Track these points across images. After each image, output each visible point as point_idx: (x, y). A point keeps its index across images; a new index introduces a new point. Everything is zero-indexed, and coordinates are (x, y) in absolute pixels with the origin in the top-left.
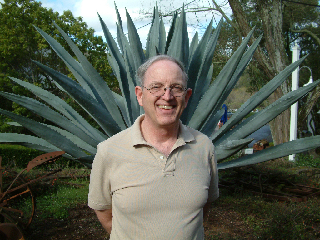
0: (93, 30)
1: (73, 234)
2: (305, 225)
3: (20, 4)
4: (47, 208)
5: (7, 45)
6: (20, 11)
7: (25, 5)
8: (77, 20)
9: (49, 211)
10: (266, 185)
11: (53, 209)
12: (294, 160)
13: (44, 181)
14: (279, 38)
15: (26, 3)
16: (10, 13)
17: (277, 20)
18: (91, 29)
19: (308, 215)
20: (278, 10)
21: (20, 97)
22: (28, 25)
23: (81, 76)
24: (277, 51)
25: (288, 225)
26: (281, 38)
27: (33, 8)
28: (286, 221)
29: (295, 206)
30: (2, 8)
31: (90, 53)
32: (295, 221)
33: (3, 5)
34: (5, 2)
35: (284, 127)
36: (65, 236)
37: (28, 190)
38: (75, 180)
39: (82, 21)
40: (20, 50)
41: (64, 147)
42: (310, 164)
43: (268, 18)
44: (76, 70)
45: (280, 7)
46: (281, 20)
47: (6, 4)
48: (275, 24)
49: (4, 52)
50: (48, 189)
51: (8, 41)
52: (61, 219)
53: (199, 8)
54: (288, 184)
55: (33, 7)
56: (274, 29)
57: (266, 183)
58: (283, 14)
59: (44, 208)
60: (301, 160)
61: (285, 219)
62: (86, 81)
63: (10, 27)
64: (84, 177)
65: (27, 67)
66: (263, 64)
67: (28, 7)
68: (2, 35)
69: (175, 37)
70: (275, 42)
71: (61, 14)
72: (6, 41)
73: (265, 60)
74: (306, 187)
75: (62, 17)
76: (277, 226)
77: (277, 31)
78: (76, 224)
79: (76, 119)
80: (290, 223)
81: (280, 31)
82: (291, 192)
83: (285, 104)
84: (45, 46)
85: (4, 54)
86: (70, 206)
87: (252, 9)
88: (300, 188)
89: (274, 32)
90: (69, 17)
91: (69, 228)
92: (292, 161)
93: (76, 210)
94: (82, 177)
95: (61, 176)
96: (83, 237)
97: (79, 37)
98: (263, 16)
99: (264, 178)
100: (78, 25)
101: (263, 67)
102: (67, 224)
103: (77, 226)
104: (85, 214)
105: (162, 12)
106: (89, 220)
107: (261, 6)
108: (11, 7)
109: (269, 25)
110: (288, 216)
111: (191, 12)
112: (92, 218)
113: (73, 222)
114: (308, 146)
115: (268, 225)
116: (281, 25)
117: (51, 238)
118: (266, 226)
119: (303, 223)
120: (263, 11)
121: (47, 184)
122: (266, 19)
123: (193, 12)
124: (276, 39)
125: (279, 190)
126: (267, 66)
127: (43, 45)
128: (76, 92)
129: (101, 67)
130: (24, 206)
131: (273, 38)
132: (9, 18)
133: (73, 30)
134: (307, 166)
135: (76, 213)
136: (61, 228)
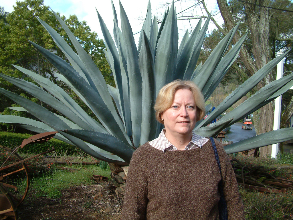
0: (96, 34)
1: (63, 212)
2: (284, 213)
3: (31, 7)
4: (42, 188)
5: (17, 44)
6: (30, 13)
7: (35, 8)
8: (82, 24)
9: (43, 191)
10: (248, 177)
11: (47, 189)
12: (277, 158)
13: (41, 164)
14: (265, 45)
15: (36, 6)
16: (21, 15)
17: (264, 28)
18: (94, 33)
19: (286, 204)
20: (265, 19)
21: (20, 80)
22: (37, 26)
23: (78, 64)
24: (263, 56)
25: (267, 212)
26: (267, 45)
27: (42, 12)
28: (265, 208)
29: (275, 196)
30: (15, 11)
31: (92, 55)
32: (274, 209)
33: (15, 8)
34: (18, 5)
35: (268, 127)
36: (56, 213)
37: (23, 168)
38: (71, 166)
39: (86, 25)
40: (28, 49)
41: (57, 127)
42: (291, 162)
43: (256, 25)
44: (73, 59)
45: (267, 16)
46: (267, 28)
47: (18, 7)
48: (262, 32)
49: (14, 50)
50: (44, 172)
51: (18, 39)
52: (54, 198)
53: (193, 16)
54: (269, 177)
55: (42, 10)
56: (261, 37)
57: (248, 175)
58: (270, 23)
59: (39, 188)
60: (283, 158)
61: (265, 207)
62: (82, 69)
63: (20, 28)
64: (80, 164)
65: (34, 65)
66: (250, 68)
67: (38, 10)
68: (13, 34)
69: (165, 30)
70: (262, 48)
71: (67, 18)
72: (16, 40)
73: (252, 65)
74: (286, 181)
75: (68, 21)
76: (256, 213)
77: (264, 38)
78: (67, 203)
79: (72, 105)
80: (269, 211)
81: (266, 38)
82: (272, 185)
83: (266, 94)
84: (51, 46)
85: (13, 52)
86: (64, 187)
87: (242, 20)
88: (281, 181)
89: (261, 38)
90: (74, 20)
91: (60, 206)
92: (274, 158)
93: (68, 191)
94: (77, 164)
95: (58, 162)
96: (72, 215)
97: (83, 39)
98: (251, 24)
99: (247, 171)
100: (82, 28)
101: (250, 71)
102: (59, 203)
103: (68, 205)
104: (76, 194)
105: (159, 19)
106: (80, 200)
107: (249, 14)
108: (22, 10)
109: (256, 32)
110: (268, 204)
111: (185, 19)
112: (82, 198)
113: (65, 201)
114: (288, 137)
115: (248, 211)
116: (267, 33)
117: (42, 214)
118: (246, 213)
119: (281, 211)
120: (251, 19)
121: (44, 167)
122: (254, 26)
123: (187, 19)
124: (262, 46)
125: (260, 182)
126: (253, 70)
127: (49, 45)
128: (69, 74)
129: (102, 67)
130: (20, 185)
131: (260, 45)
132: (20, 19)
133: (78, 32)
134: (288, 163)
135: (68, 194)
136: (53, 206)
